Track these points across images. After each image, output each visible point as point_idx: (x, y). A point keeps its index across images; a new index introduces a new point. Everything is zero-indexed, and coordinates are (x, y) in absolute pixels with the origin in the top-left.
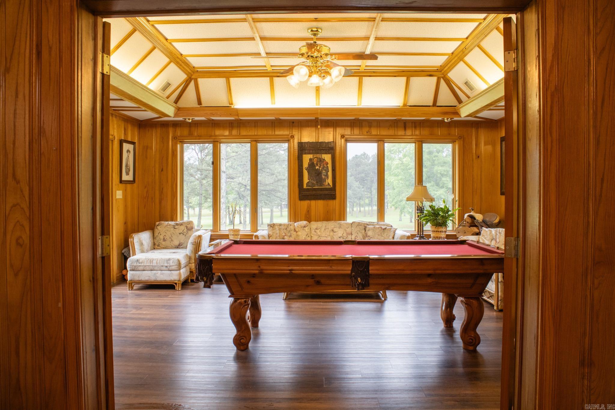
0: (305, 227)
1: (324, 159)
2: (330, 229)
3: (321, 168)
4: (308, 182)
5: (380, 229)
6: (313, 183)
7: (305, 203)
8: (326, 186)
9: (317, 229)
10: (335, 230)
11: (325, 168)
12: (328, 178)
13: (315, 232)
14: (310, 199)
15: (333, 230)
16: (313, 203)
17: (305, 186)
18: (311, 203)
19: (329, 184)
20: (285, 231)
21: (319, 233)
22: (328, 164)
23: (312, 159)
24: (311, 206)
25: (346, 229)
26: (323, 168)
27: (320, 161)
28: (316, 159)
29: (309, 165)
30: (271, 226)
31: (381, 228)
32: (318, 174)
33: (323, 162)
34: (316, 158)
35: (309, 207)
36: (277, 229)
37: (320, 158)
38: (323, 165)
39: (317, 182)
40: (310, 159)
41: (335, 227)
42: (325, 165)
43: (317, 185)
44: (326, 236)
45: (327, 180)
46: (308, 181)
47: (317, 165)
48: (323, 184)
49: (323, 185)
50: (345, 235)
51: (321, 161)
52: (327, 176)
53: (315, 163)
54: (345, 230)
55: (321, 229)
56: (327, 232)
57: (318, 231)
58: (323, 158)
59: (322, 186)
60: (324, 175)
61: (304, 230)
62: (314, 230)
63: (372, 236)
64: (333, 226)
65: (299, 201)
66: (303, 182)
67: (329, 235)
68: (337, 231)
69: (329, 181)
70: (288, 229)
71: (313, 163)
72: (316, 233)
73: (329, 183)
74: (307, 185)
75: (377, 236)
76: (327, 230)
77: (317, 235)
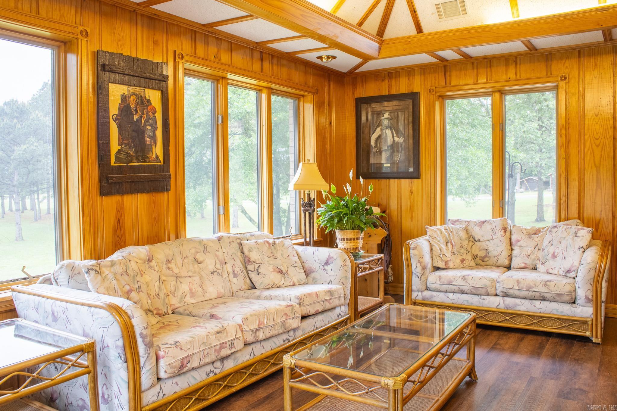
0: (150, 260)
1: (149, 101)
2: (191, 258)
3: (143, 121)
4: (119, 152)
5: (267, 245)
6: (128, 154)
7: (112, 201)
8: (153, 161)
9: (168, 261)
10: (200, 257)
11: (151, 121)
12: (155, 143)
13: (169, 268)
14: (122, 193)
15: (196, 260)
16: (129, 200)
17: (113, 162)
18: (123, 201)
19: (157, 157)
20: (126, 277)
21: (176, 271)
22: (155, 112)
23: (126, 97)
24: (123, 209)
25: (217, 253)
26: (147, 120)
27: (142, 103)
28: (134, 97)
29: (121, 110)
30: (96, 271)
31: (268, 242)
32: (139, 132)
33: (147, 106)
34: (134, 94)
35: (120, 211)
36: (111, 276)
37: (141, 96)
38: (147, 113)
39: (136, 152)
40: (124, 98)
41: (197, 253)
42: (151, 114)
43: (137, 158)
44: (190, 274)
45: (154, 147)
46: (119, 148)
47: (137, 112)
48: (148, 158)
49: (148, 160)
50: (218, 266)
51: (144, 103)
52: (154, 138)
53: (132, 106)
54: (215, 255)
55: (176, 261)
56: (189, 264)
57: (172, 265)
58: (147, 98)
59: (145, 162)
60: (150, 137)
61: (151, 267)
62: (165, 266)
63: (260, 261)
64: (193, 251)
65: (99, 198)
66: (109, 151)
67: (195, 272)
68: (204, 261)
69: (158, 150)
70: (130, 272)
71: (128, 107)
72: (170, 272)
73: (158, 154)
74: (117, 159)
75: (267, 259)
76: (186, 260)
77: (172, 276)
